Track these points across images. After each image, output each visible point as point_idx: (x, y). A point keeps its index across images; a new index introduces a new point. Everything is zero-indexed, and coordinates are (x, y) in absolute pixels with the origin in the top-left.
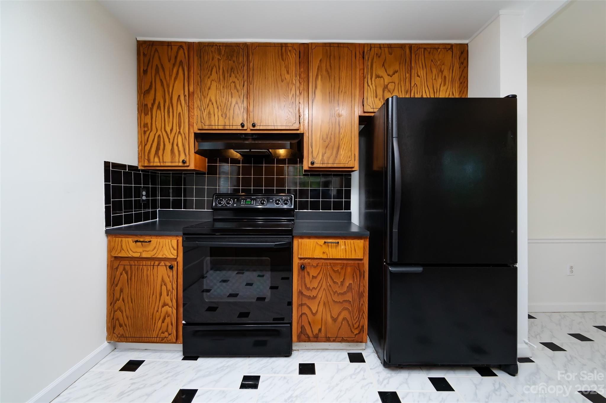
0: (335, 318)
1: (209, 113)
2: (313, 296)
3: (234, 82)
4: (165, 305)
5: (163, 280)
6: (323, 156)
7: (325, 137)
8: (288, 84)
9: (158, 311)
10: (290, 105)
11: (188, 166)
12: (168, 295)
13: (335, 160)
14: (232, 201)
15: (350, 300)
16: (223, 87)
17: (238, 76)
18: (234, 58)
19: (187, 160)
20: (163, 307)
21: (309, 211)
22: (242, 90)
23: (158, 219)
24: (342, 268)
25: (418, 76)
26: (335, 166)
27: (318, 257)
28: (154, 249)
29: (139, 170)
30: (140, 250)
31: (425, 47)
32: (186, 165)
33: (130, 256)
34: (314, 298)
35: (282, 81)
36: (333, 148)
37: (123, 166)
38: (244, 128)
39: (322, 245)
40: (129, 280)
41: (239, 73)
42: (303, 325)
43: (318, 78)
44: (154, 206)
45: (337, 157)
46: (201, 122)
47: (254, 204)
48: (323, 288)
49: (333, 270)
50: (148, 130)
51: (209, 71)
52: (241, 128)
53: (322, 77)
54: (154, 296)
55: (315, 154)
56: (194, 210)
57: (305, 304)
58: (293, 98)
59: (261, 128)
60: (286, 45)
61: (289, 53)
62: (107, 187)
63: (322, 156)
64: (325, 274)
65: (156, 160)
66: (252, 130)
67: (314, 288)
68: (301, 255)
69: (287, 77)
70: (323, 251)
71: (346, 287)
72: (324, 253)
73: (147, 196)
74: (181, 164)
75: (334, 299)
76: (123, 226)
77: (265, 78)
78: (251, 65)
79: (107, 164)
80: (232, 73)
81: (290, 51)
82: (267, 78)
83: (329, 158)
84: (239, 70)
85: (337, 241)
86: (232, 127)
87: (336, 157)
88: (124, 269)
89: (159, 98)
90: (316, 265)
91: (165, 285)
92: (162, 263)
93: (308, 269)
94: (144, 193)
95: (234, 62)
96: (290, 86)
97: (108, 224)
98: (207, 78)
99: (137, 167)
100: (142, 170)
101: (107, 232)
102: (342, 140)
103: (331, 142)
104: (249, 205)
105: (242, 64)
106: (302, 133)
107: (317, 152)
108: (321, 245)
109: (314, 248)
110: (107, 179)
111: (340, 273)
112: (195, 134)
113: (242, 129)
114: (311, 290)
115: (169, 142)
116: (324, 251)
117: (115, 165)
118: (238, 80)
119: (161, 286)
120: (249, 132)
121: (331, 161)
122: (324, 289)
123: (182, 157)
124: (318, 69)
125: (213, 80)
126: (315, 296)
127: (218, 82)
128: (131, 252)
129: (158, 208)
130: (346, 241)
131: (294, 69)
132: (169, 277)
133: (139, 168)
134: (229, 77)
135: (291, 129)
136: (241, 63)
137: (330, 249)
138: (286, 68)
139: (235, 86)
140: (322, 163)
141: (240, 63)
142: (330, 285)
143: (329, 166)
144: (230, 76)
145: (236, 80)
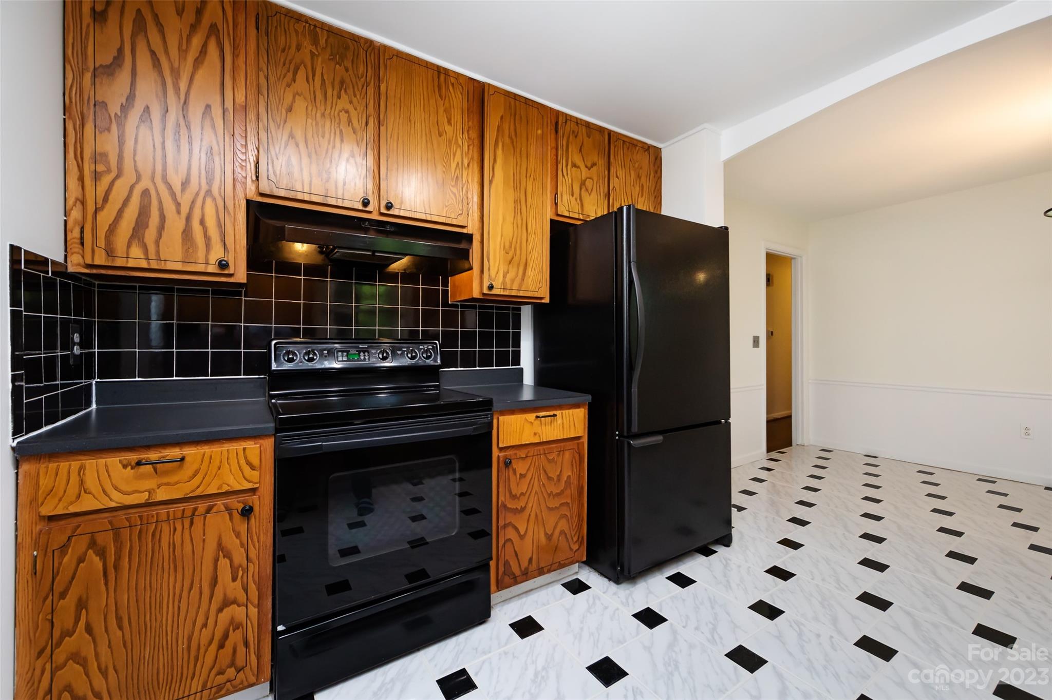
0: (550, 534)
2: (521, 507)
3: (347, 112)
4: (227, 603)
5: (220, 546)
6: (504, 277)
7: (507, 245)
8: (450, 141)
9: (205, 625)
10: (453, 182)
11: (231, 275)
12: (234, 579)
13: (521, 285)
14: (318, 356)
15: (568, 502)
16: (323, 115)
17: (354, 100)
18: (348, 63)
19: (229, 260)
20: (220, 610)
21: (459, 369)
22: (364, 131)
23: (94, 408)
24: (559, 455)
25: (617, 177)
26: (521, 295)
27: (527, 443)
28: (195, 475)
30: (150, 484)
31: (625, 139)
32: (226, 272)
33: (113, 505)
34: (523, 509)
35: (440, 135)
36: (519, 265)
37: (43, 263)
38: (367, 209)
39: (533, 421)
40: (111, 569)
41: (358, 97)
42: (507, 560)
43: (498, 145)
44: (89, 373)
45: (524, 280)
46: (268, 179)
47: (367, 360)
48: (534, 492)
49: (548, 459)
50: (109, 171)
51: (288, 71)
52: (361, 208)
53: (503, 146)
54: (195, 591)
55: (493, 273)
56: (209, 378)
57: (510, 523)
58: (458, 168)
59: (402, 214)
60: (446, 71)
61: (451, 88)
63: (503, 277)
64: (536, 468)
65: (136, 251)
66: (382, 214)
67: (522, 494)
68: (503, 442)
69: (448, 129)
70: (534, 432)
71: (564, 482)
72: (535, 434)
74: (211, 269)
75: (548, 506)
76: (46, 428)
77: (410, 121)
78: (383, 87)
79: (15, 253)
80: (343, 91)
81: (453, 84)
82: (413, 122)
83: (513, 281)
84: (358, 89)
85: (551, 413)
86: (344, 202)
87: (523, 279)
88: (93, 544)
89: (147, 98)
90: (524, 456)
91: (228, 555)
92: (220, 503)
93: (515, 465)
94: (76, 338)
95: (347, 70)
96: (454, 147)
97: (18, 430)
98: (284, 84)
99: (65, 266)
101: (18, 449)
102: (530, 253)
103: (516, 255)
104: (355, 361)
105: (364, 78)
106: (470, 233)
107: (496, 269)
108: (531, 422)
109: (522, 428)
111: (556, 463)
112: (250, 203)
113: (364, 209)
114: (519, 498)
115: (179, 212)
116: (536, 432)
117: (29, 258)
118: (356, 109)
119: (216, 560)
120: (375, 216)
121: (515, 286)
122: (536, 493)
123: (217, 253)
124: (498, 131)
125: (297, 93)
126: (523, 506)
127: (309, 101)
128: (116, 495)
129: (95, 378)
130: (564, 412)
131: (459, 117)
132: (238, 535)
133: (69, 270)
134: (335, 97)
135: (454, 223)
136: (362, 78)
137: (543, 427)
138: (446, 113)
139: (350, 121)
140: (503, 289)
141: (360, 76)
142: (543, 484)
143: (514, 293)
144: (339, 97)
145: (350, 108)
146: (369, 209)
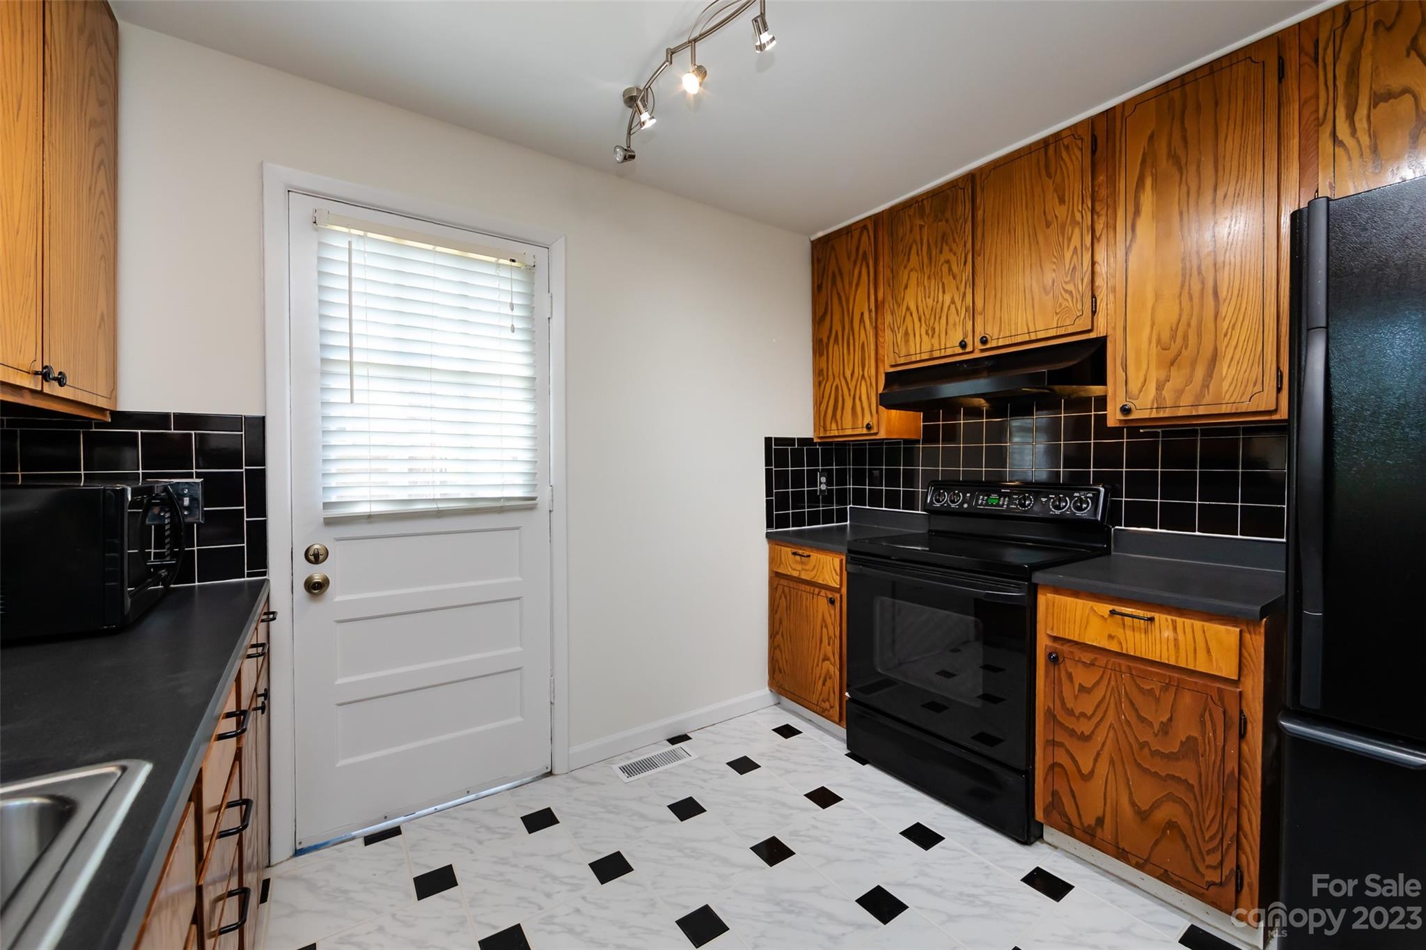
0: (1143, 809)
1: (906, 333)
2: (1082, 733)
3: (948, 262)
4: (826, 659)
5: (824, 620)
6: (1160, 388)
7: (1166, 336)
8: (1063, 227)
9: (818, 665)
10: (1067, 276)
11: (876, 434)
12: (829, 644)
13: (1200, 395)
14: (962, 497)
15: (1191, 782)
16: (929, 278)
17: (954, 247)
18: (948, 214)
19: (874, 423)
20: (824, 660)
21: (1159, 530)
22: (962, 272)
23: (848, 522)
24: (1166, 688)
26: (1201, 413)
27: (1094, 644)
28: (814, 569)
29: (815, 444)
30: (799, 567)
32: (872, 432)
33: (789, 574)
34: (1085, 738)
35: (1048, 225)
36: (1193, 364)
37: (790, 441)
38: (967, 350)
39: (1106, 616)
40: (788, 608)
41: (957, 240)
42: (1057, 791)
43: (1144, 186)
44: (842, 500)
45: (1208, 387)
46: (894, 352)
47: (1005, 506)
48: (1108, 724)
49: (1138, 686)
50: (823, 380)
51: (905, 255)
52: (961, 351)
53: (1155, 181)
54: (814, 640)
55: (1134, 386)
56: (901, 510)
57: (1061, 745)
58: (1075, 257)
59: (1001, 343)
60: (1057, 136)
61: (1065, 155)
62: (768, 472)
63: (1157, 389)
64: (1113, 689)
65: (834, 426)
66: (982, 351)
67: (1083, 715)
68: (1052, 629)
69: (1061, 211)
70: (1108, 633)
71: (1179, 743)
72: (1111, 637)
73: (829, 483)
74: (865, 431)
75: (1139, 761)
76: (791, 529)
77: (1009, 231)
78: (980, 213)
79: (768, 440)
80: (944, 244)
81: (1067, 148)
82: (1012, 232)
83: (1180, 393)
84: (957, 233)
85: (1149, 614)
86: (945, 352)
87: (1206, 386)
88: (783, 591)
89: (837, 326)
90: (1089, 662)
91: (826, 627)
92: (823, 592)
93: (1069, 666)
94: (824, 480)
95: (947, 221)
96: (1069, 229)
97: (769, 525)
98: (903, 267)
99: (812, 439)
100: (820, 444)
101: (768, 535)
102: (1225, 335)
103: (1186, 348)
104: (995, 506)
105: (962, 220)
106: (1101, 335)
107: (1142, 379)
108: (1103, 617)
109: (1084, 621)
110: (768, 462)
111: (1158, 700)
112: (887, 374)
113: (964, 351)
114: (1078, 718)
115: (850, 395)
116: (1113, 634)
117: (779, 441)
118: (955, 254)
119: (822, 627)
120: (977, 355)
121: (1186, 400)
122: (1111, 726)
123: (867, 420)
124: (1143, 162)
125: (911, 270)
126: (1086, 734)
127: (919, 271)
128: (790, 569)
129: (850, 504)
130: (1179, 620)
131: (1078, 187)
132: (830, 615)
133: (815, 441)
134: (938, 253)
135: (1070, 332)
136: (960, 218)
137: (1129, 633)
138: (1057, 192)
139: (950, 269)
140: (1157, 408)
141: (958, 218)
142: (1128, 722)
143: (1181, 412)
144: (941, 252)
145: (953, 259)
146: (969, 349)
